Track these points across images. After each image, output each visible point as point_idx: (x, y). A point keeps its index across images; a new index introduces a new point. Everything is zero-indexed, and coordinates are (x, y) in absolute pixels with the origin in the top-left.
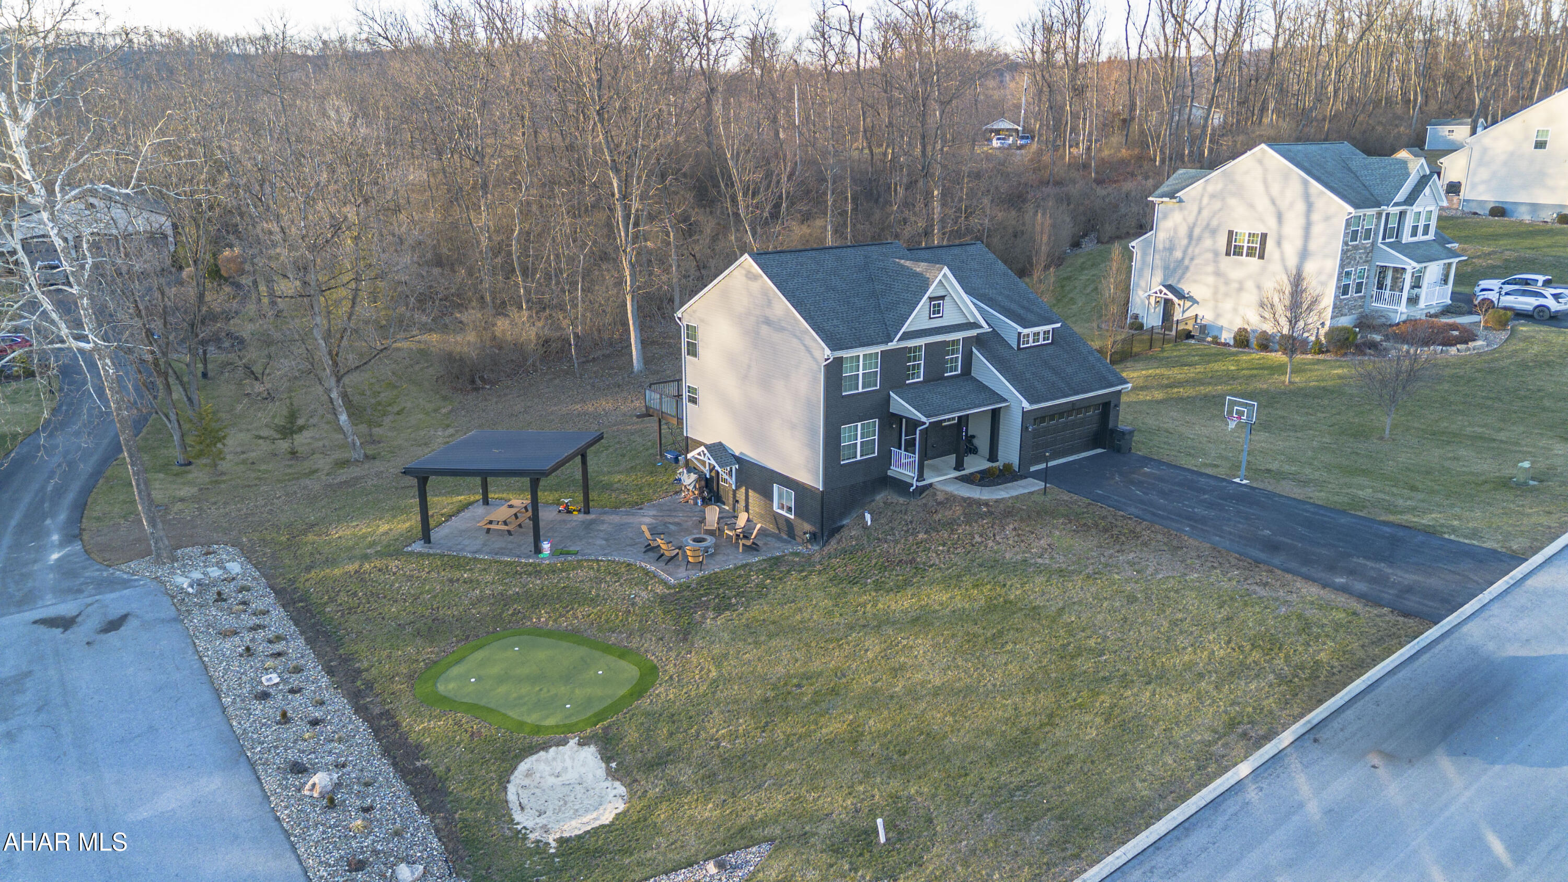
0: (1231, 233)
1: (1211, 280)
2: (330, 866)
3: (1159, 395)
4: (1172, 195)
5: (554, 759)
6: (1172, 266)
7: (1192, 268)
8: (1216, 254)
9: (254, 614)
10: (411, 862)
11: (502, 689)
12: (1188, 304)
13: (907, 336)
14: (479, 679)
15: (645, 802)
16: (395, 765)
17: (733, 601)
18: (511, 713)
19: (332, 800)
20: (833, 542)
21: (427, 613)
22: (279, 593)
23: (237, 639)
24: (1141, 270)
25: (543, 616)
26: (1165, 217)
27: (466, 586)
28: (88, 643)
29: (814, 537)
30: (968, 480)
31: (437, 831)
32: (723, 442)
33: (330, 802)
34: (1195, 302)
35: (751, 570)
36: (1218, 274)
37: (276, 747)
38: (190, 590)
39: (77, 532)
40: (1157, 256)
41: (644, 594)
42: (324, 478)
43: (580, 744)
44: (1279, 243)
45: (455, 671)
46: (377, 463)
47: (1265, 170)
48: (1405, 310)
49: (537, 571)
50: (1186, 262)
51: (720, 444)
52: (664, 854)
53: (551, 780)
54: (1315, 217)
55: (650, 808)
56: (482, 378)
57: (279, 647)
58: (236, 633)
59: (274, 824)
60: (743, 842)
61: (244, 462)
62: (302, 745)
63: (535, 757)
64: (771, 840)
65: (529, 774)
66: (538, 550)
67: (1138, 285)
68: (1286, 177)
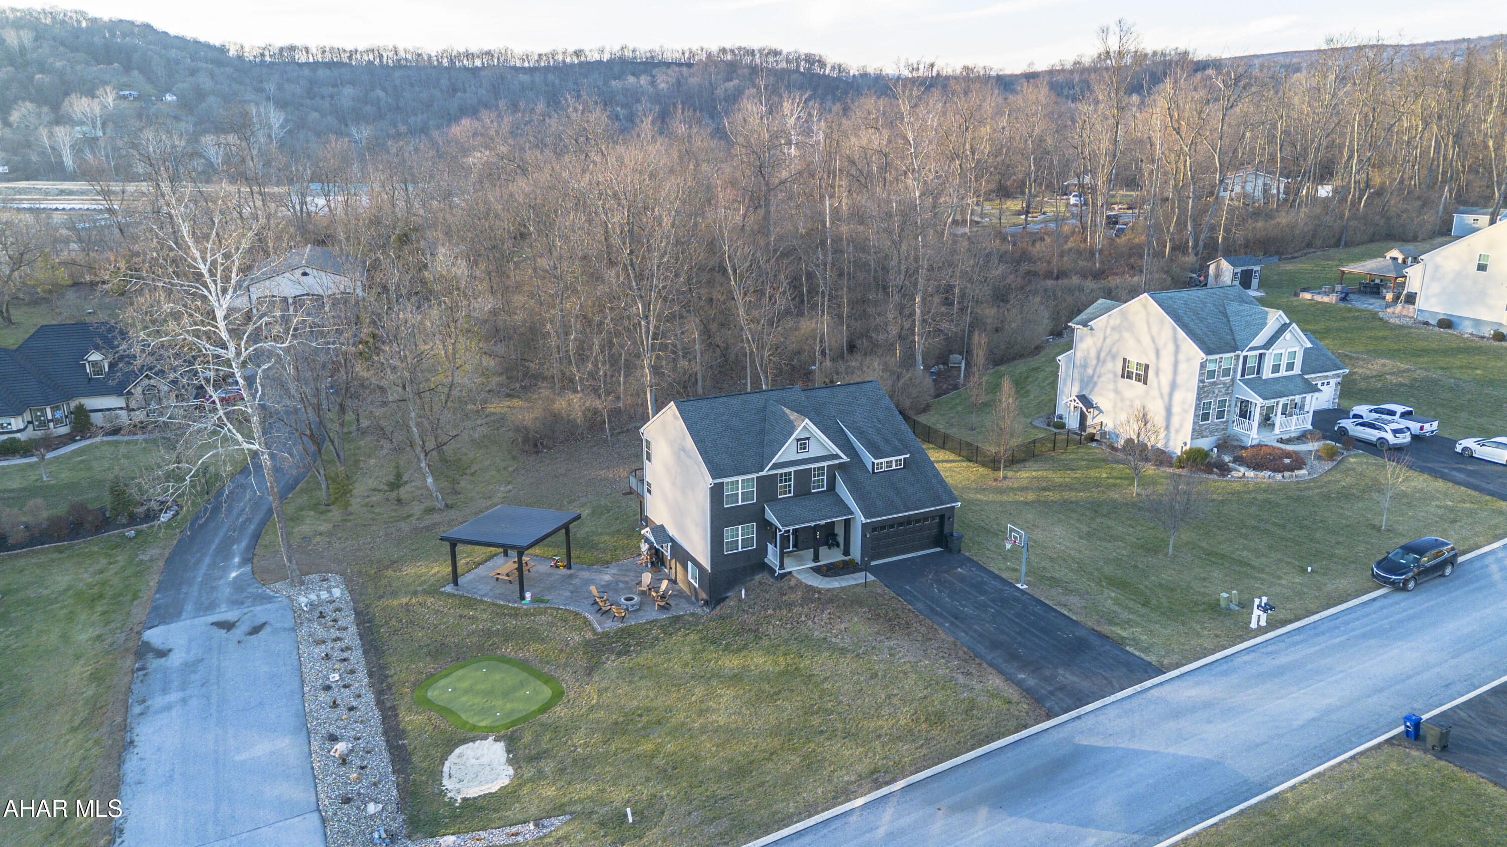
0: (1125, 360)
1: (1111, 395)
2: (331, 799)
3: (1031, 496)
4: (1085, 324)
5: (477, 748)
6: (1086, 379)
7: (1099, 384)
8: (1115, 375)
9: (339, 629)
10: (376, 802)
11: (464, 699)
12: (1096, 412)
13: (776, 466)
14: (454, 690)
15: (520, 781)
16: (387, 741)
17: (632, 648)
18: (463, 716)
19: (344, 760)
20: (718, 608)
21: (439, 640)
22: (358, 614)
23: (324, 646)
24: (1065, 380)
25: (509, 649)
26: (1082, 339)
27: (469, 621)
28: (239, 642)
29: (707, 603)
30: (817, 570)
31: (398, 785)
32: (665, 526)
33: (344, 761)
34: (1101, 411)
35: (655, 625)
36: (1117, 391)
37: (325, 723)
38: (305, 609)
39: (251, 556)
40: (1076, 371)
41: (577, 638)
42: (414, 522)
43: (495, 740)
44: (1157, 374)
45: (442, 682)
46: (453, 512)
47: (1148, 314)
48: (1255, 436)
49: (515, 614)
50: (1095, 379)
51: (662, 526)
52: (515, 814)
53: (473, 761)
54: (1181, 357)
55: (520, 786)
56: (541, 444)
57: (345, 655)
58: (324, 642)
59: (310, 771)
60: (559, 813)
61: (366, 505)
62: (340, 723)
63: (466, 745)
64: (571, 813)
65: (460, 756)
66: (523, 598)
67: (1063, 391)
68: (1162, 322)
